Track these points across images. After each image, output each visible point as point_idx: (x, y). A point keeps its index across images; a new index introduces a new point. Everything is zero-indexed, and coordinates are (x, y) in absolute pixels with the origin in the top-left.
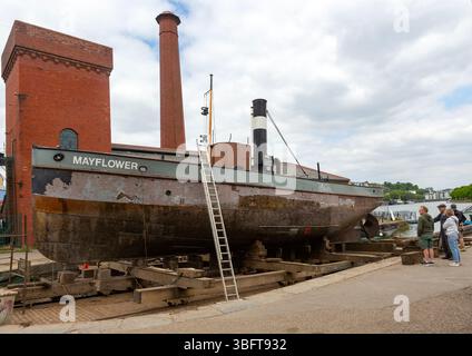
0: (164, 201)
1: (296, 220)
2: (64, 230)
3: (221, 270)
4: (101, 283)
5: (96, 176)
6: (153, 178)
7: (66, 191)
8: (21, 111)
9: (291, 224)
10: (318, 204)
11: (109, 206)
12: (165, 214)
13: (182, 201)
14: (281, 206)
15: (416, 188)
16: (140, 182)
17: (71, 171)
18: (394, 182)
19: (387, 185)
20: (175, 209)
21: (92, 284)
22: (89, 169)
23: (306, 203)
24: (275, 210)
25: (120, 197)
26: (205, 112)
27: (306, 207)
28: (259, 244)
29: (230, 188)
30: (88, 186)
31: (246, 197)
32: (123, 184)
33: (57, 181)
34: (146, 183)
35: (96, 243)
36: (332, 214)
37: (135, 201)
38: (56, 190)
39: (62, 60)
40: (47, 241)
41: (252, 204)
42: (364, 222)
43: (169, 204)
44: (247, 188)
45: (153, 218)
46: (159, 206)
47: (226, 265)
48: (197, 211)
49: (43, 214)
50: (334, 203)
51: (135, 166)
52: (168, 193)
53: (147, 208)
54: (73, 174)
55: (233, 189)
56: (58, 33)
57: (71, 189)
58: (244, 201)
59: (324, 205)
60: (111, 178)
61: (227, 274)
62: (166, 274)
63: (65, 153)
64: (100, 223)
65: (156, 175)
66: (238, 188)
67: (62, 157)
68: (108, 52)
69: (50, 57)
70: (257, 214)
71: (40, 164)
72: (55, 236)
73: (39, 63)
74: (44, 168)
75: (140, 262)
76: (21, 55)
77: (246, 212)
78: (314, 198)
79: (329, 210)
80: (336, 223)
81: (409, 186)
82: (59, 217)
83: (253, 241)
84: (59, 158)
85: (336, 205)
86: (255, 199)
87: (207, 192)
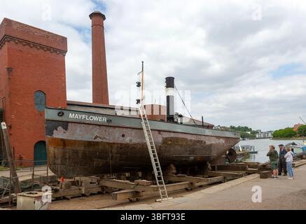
0: (121, 140)
1: (193, 152)
2: (64, 158)
3: (158, 181)
4: (85, 189)
5: (82, 125)
6: (115, 127)
7: (65, 135)
8: (9, 79)
9: (190, 154)
10: (205, 142)
11: (89, 144)
12: (121, 148)
13: (131, 141)
14: (185, 143)
15: (250, 130)
16: (108, 129)
17: (68, 122)
18: (236, 126)
19: (232, 128)
20: (127, 146)
21: (80, 189)
22: (79, 121)
23: (198, 141)
24: (181, 145)
25: (96, 138)
26: (139, 85)
27: (198, 144)
28: (172, 166)
29: (157, 132)
30: (78, 131)
31: (166, 138)
32: (98, 130)
33: (60, 128)
34: (111, 130)
35: (81, 165)
36: (213, 148)
37: (104, 141)
38: (59, 134)
39: (35, 45)
40: (55, 164)
41: (170, 142)
42: (228, 152)
43: (124, 142)
44: (166, 133)
45: (114, 151)
46: (117, 144)
47: (159, 179)
48: (139, 147)
49: (53, 148)
50: (214, 141)
51: (105, 119)
52: (123, 136)
53: (111, 145)
54: (70, 125)
55: (159, 133)
56: (32, 27)
57: (68, 133)
58: (165, 141)
59: (208, 143)
60: (91, 127)
61: (161, 183)
62: (126, 183)
63: (64, 111)
64: (84, 153)
65: (116, 125)
66: (162, 133)
67: (63, 114)
68: (64, 40)
69: (28, 43)
70: (172, 148)
71: (50, 118)
72: (59, 161)
73: (20, 47)
74: (52, 121)
75: (105, 177)
76: (9, 41)
77: (166, 147)
78: (203, 138)
79: (211, 145)
80: (214, 154)
81: (246, 129)
82: (61, 150)
83: (170, 164)
84: (61, 114)
85: (214, 142)
86: (171, 139)
87: (146, 135)
